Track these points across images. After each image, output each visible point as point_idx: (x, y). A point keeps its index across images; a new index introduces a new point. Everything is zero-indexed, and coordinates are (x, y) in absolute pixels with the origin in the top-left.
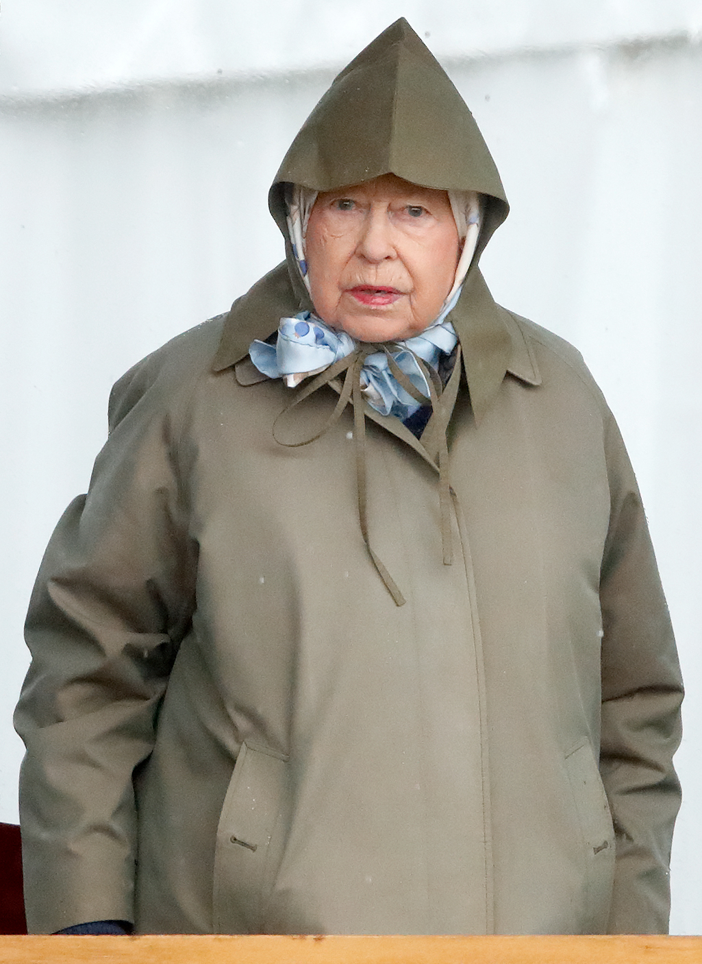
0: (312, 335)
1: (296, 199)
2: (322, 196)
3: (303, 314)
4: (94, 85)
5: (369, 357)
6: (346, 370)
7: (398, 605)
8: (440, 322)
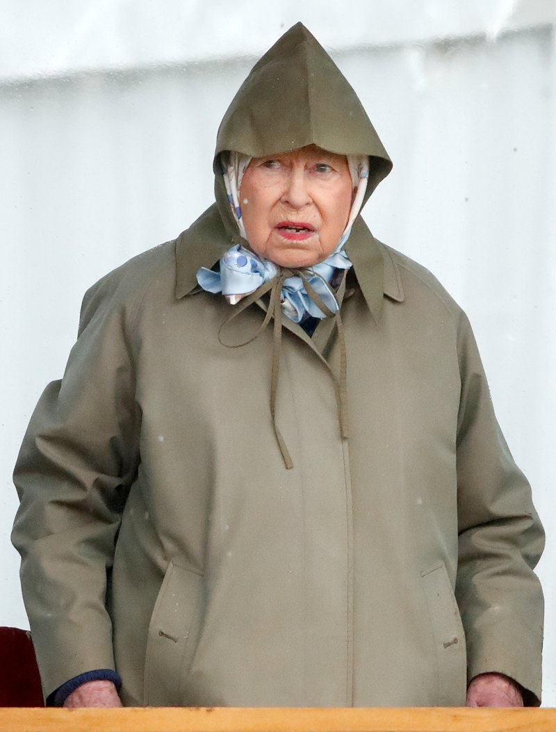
0: (249, 265)
1: (232, 162)
2: (254, 160)
3: (236, 247)
4: (40, 73)
5: (287, 279)
6: (271, 289)
7: (287, 468)
8: (338, 251)
